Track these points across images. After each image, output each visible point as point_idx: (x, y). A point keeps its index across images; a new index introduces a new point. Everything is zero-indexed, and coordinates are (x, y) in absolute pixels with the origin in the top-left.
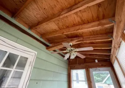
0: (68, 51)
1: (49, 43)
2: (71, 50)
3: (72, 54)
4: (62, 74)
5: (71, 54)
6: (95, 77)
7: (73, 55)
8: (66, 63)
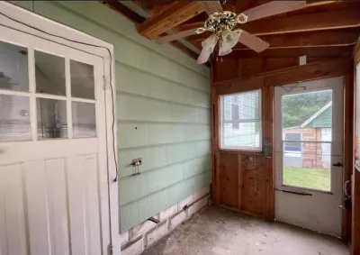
0: (212, 28)
1: (142, 7)
2: (223, 21)
3: (224, 38)
4: (195, 107)
5: (220, 36)
6: (284, 115)
7: (229, 39)
8: (205, 77)
